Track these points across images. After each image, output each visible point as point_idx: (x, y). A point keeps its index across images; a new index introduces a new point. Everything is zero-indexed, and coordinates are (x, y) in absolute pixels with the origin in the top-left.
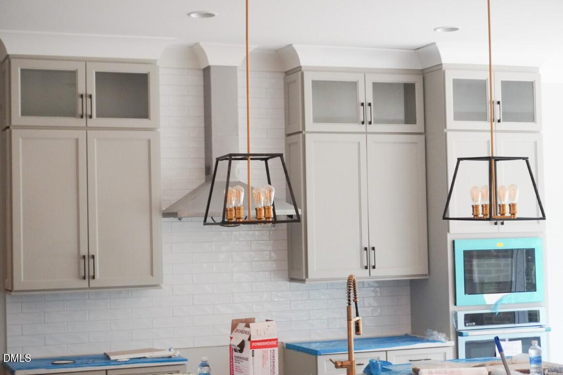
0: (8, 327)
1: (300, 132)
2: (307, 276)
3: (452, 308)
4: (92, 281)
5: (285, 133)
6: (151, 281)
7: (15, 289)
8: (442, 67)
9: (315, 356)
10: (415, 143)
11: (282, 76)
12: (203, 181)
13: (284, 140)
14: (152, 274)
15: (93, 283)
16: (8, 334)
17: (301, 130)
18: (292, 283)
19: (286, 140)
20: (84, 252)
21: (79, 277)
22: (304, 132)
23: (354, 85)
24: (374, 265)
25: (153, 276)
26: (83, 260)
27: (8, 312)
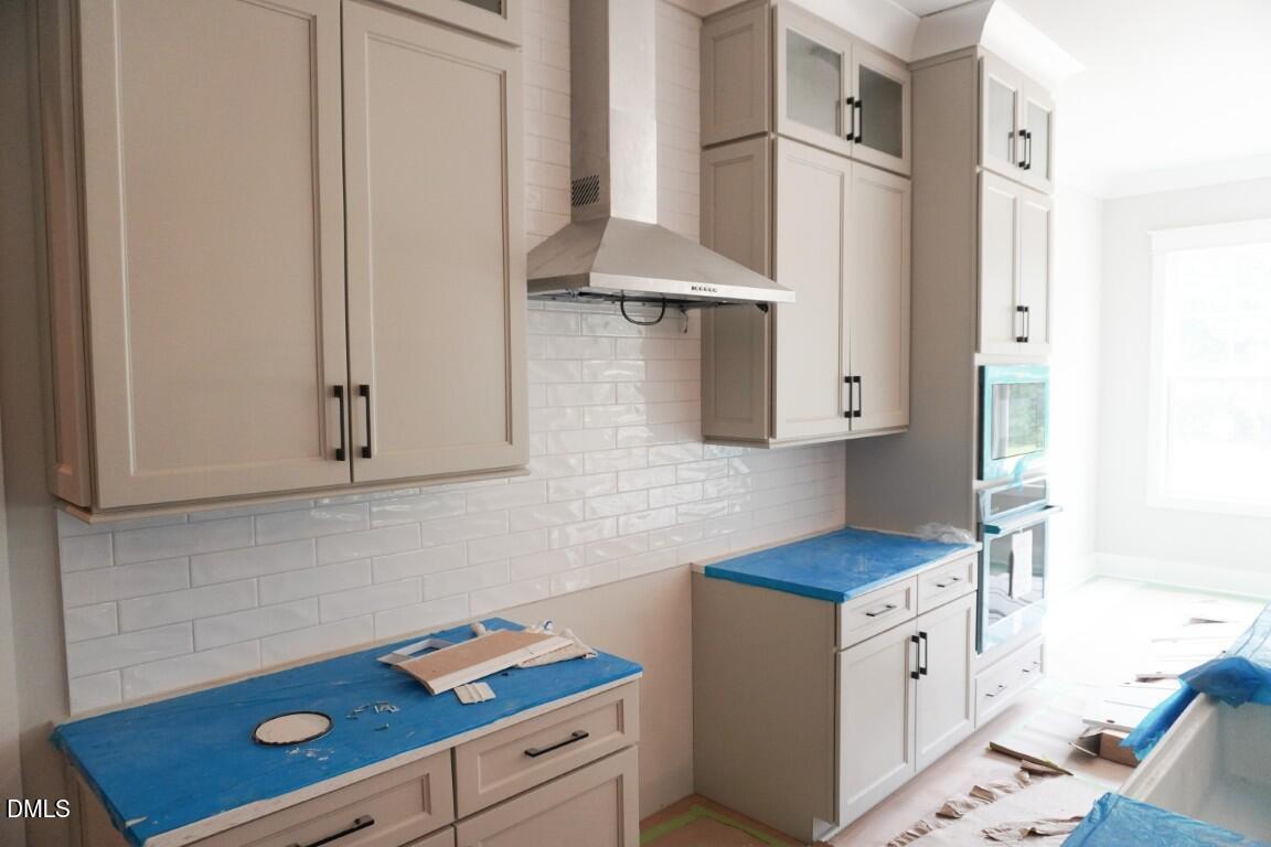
0: (67, 612)
1: (764, 134)
2: (772, 433)
3: (976, 484)
4: (361, 465)
5: (701, 143)
6: (506, 455)
7: (103, 504)
8: (976, 52)
9: (832, 604)
10: (900, 192)
11: (697, 24)
12: (567, 220)
13: (698, 156)
14: (509, 438)
15: (363, 469)
16: (69, 637)
17: (766, 130)
18: (706, 446)
19: (701, 155)
20: (335, 376)
21: (322, 452)
22: (772, 136)
23: (837, 59)
24: (857, 409)
25: (511, 443)
26: (338, 400)
27: (64, 567)
